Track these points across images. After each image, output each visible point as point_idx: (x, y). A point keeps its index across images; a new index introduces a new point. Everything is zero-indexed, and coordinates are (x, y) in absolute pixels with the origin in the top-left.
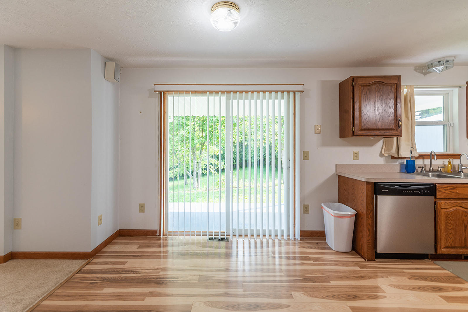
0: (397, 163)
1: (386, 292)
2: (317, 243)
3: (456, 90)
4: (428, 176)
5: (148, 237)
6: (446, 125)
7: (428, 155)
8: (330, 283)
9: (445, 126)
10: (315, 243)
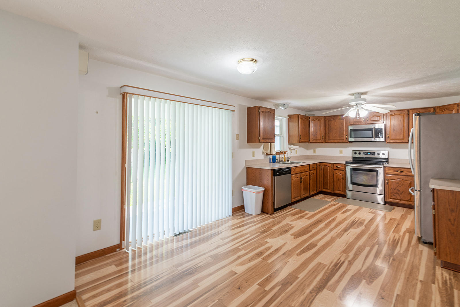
0: (268, 158)
1: (292, 224)
2: (242, 214)
3: (285, 118)
4: (280, 163)
5: (107, 256)
7: (279, 152)
8: (272, 230)
9: (280, 137)
10: (241, 214)
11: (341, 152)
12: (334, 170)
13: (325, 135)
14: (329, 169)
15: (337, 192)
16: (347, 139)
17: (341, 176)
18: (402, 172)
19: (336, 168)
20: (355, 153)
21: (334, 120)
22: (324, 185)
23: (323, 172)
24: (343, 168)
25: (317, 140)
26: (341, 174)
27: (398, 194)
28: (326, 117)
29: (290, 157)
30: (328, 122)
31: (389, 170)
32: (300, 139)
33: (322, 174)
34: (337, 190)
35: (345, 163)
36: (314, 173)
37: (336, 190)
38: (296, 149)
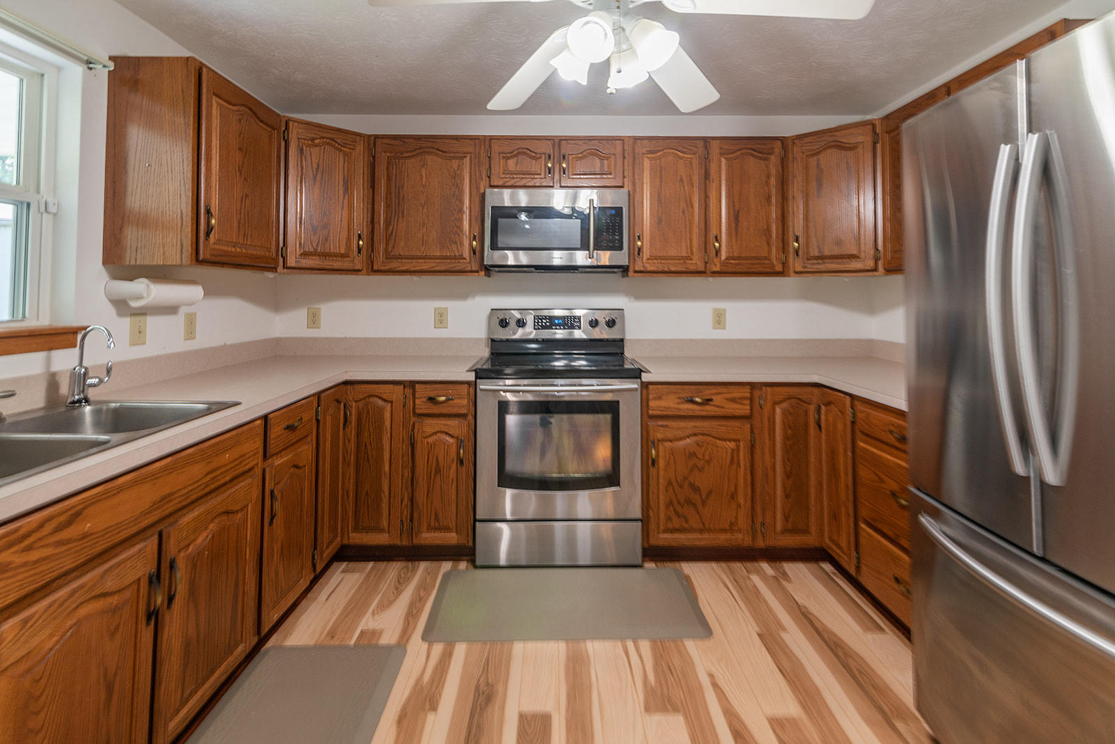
6: (29, 205)
9: (22, 207)
11: (441, 319)
12: (413, 419)
13: (373, 232)
14: (387, 415)
15: (429, 537)
16: (478, 253)
17: (454, 448)
18: (707, 401)
19: (421, 406)
20: (504, 323)
21: (419, 158)
22: (356, 513)
23: (358, 435)
24: (462, 404)
25: (325, 255)
26: (452, 436)
27: (694, 505)
28: (377, 137)
29: (109, 371)
30: (389, 163)
31: (660, 398)
32: (208, 234)
33: (352, 446)
34: (430, 528)
35: (471, 377)
36: (296, 466)
37: (425, 526)
38: (191, 310)
